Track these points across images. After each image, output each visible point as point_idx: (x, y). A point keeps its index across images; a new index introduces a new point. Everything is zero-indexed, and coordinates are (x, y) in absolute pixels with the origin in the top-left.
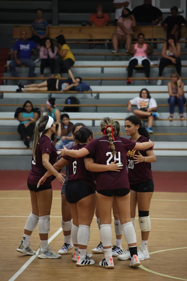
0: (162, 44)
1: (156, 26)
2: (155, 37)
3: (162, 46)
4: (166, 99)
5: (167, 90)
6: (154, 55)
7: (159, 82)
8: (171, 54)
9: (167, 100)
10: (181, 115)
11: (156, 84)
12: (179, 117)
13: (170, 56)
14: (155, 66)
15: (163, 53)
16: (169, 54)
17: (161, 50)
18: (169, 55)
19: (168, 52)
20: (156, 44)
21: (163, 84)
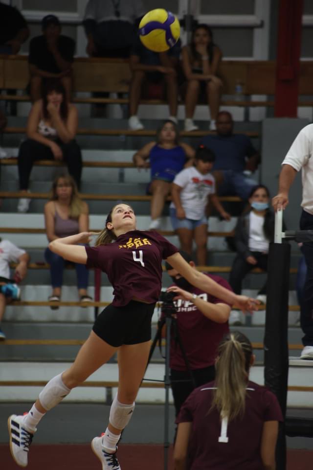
0: (28, 105)
1: (13, 56)
2: (10, 85)
3: (30, 110)
4: (41, 248)
5: (42, 226)
6: (9, 133)
7: (24, 203)
8: (52, 131)
9: (43, 251)
10: (82, 291)
11: (13, 209)
12: (74, 299)
13: (49, 137)
14: (11, 161)
15: (32, 126)
16: (46, 130)
17: (26, 120)
18: (47, 133)
19: (43, 126)
20: (14, 103)
21: (31, 210)
